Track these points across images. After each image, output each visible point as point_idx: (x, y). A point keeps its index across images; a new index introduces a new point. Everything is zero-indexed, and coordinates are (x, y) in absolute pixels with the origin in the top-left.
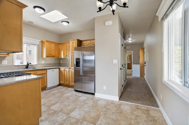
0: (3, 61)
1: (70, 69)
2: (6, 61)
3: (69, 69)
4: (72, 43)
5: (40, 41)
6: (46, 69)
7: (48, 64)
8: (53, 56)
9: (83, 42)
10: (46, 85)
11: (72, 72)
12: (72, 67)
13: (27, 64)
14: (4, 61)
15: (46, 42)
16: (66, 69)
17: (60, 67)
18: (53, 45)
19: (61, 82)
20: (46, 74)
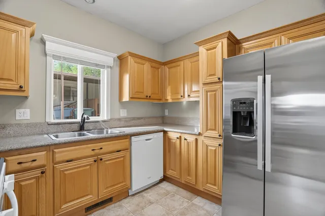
0: (18, 111)
1: (201, 139)
2: (28, 111)
3: (195, 137)
4: (207, 50)
5: (116, 55)
6: (129, 136)
7: (134, 119)
8: (148, 98)
9: (245, 45)
10: (128, 182)
11: (207, 146)
12: (207, 130)
13: (82, 119)
14: (22, 110)
15: (129, 57)
16: (187, 136)
17: (166, 129)
18: (147, 66)
19: (170, 173)
20: (128, 149)
